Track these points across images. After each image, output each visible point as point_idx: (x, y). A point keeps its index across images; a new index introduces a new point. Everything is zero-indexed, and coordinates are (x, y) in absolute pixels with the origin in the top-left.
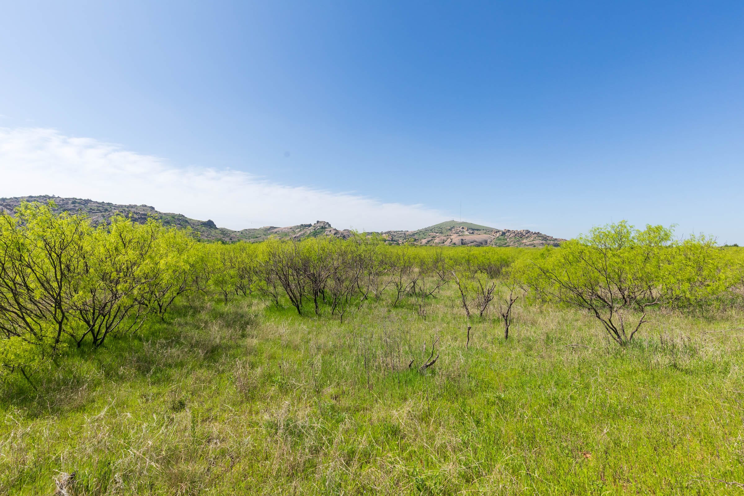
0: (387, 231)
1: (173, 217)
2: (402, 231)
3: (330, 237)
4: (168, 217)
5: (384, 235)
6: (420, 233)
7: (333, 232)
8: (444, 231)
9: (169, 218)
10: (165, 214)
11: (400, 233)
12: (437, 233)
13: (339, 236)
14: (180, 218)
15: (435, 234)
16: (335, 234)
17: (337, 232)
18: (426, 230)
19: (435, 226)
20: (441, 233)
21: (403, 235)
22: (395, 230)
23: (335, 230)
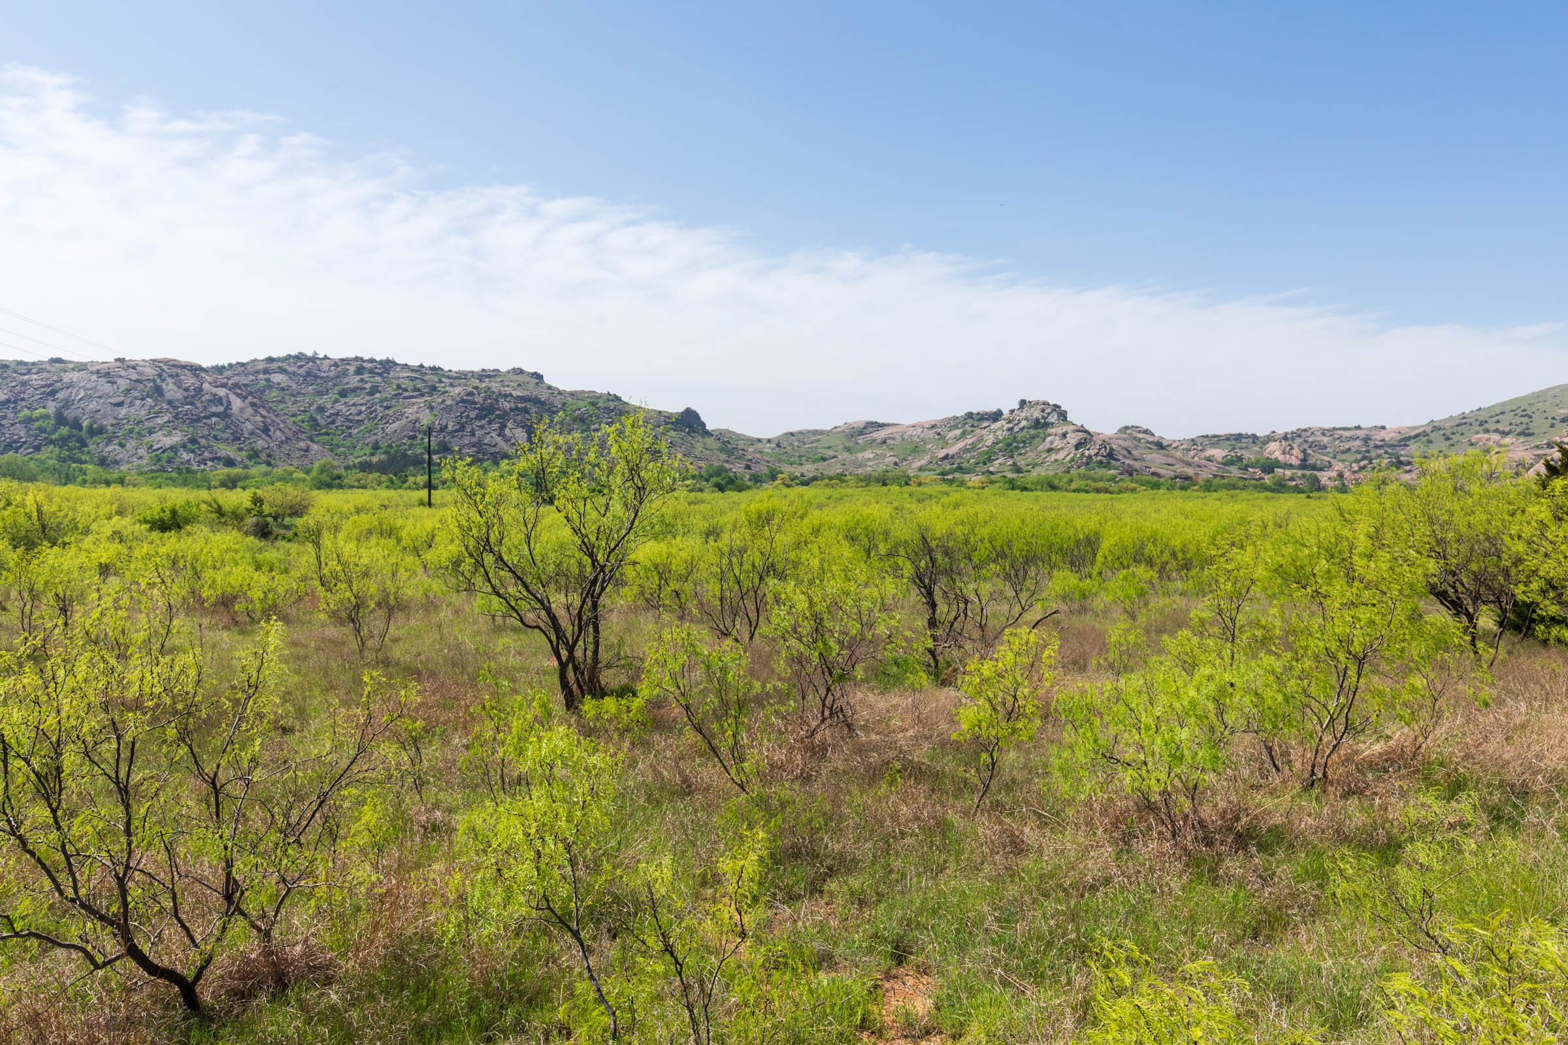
0: (1291, 428)
1: (594, 404)
2: (1358, 428)
3: (1060, 456)
4: (581, 404)
5: (1273, 446)
6: (1433, 436)
7: (1073, 439)
8: (1539, 424)
9: (584, 406)
10: (572, 394)
11: (1347, 434)
12: (1505, 434)
13: (1092, 452)
14: (612, 405)
15: (1496, 437)
16: (1077, 447)
17: (1086, 438)
18: (1463, 422)
19: (1503, 404)
20: (1526, 434)
21: (1358, 443)
22: (1326, 426)
23: (1082, 430)
